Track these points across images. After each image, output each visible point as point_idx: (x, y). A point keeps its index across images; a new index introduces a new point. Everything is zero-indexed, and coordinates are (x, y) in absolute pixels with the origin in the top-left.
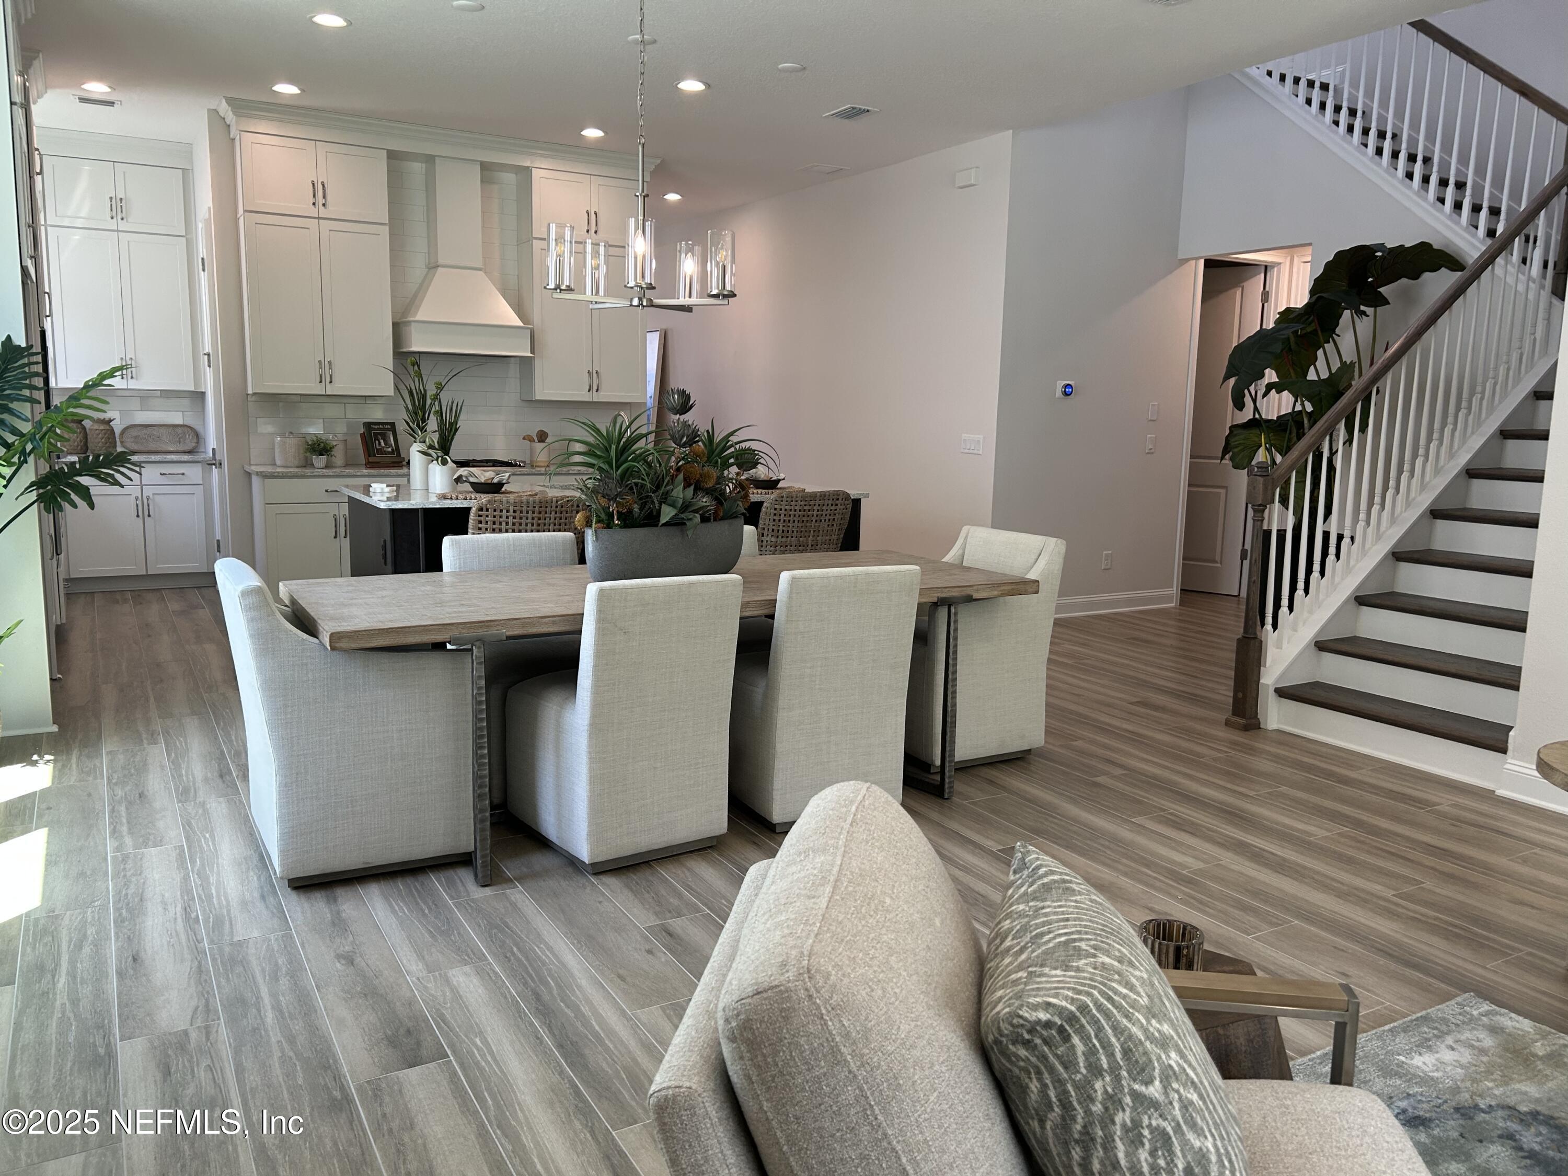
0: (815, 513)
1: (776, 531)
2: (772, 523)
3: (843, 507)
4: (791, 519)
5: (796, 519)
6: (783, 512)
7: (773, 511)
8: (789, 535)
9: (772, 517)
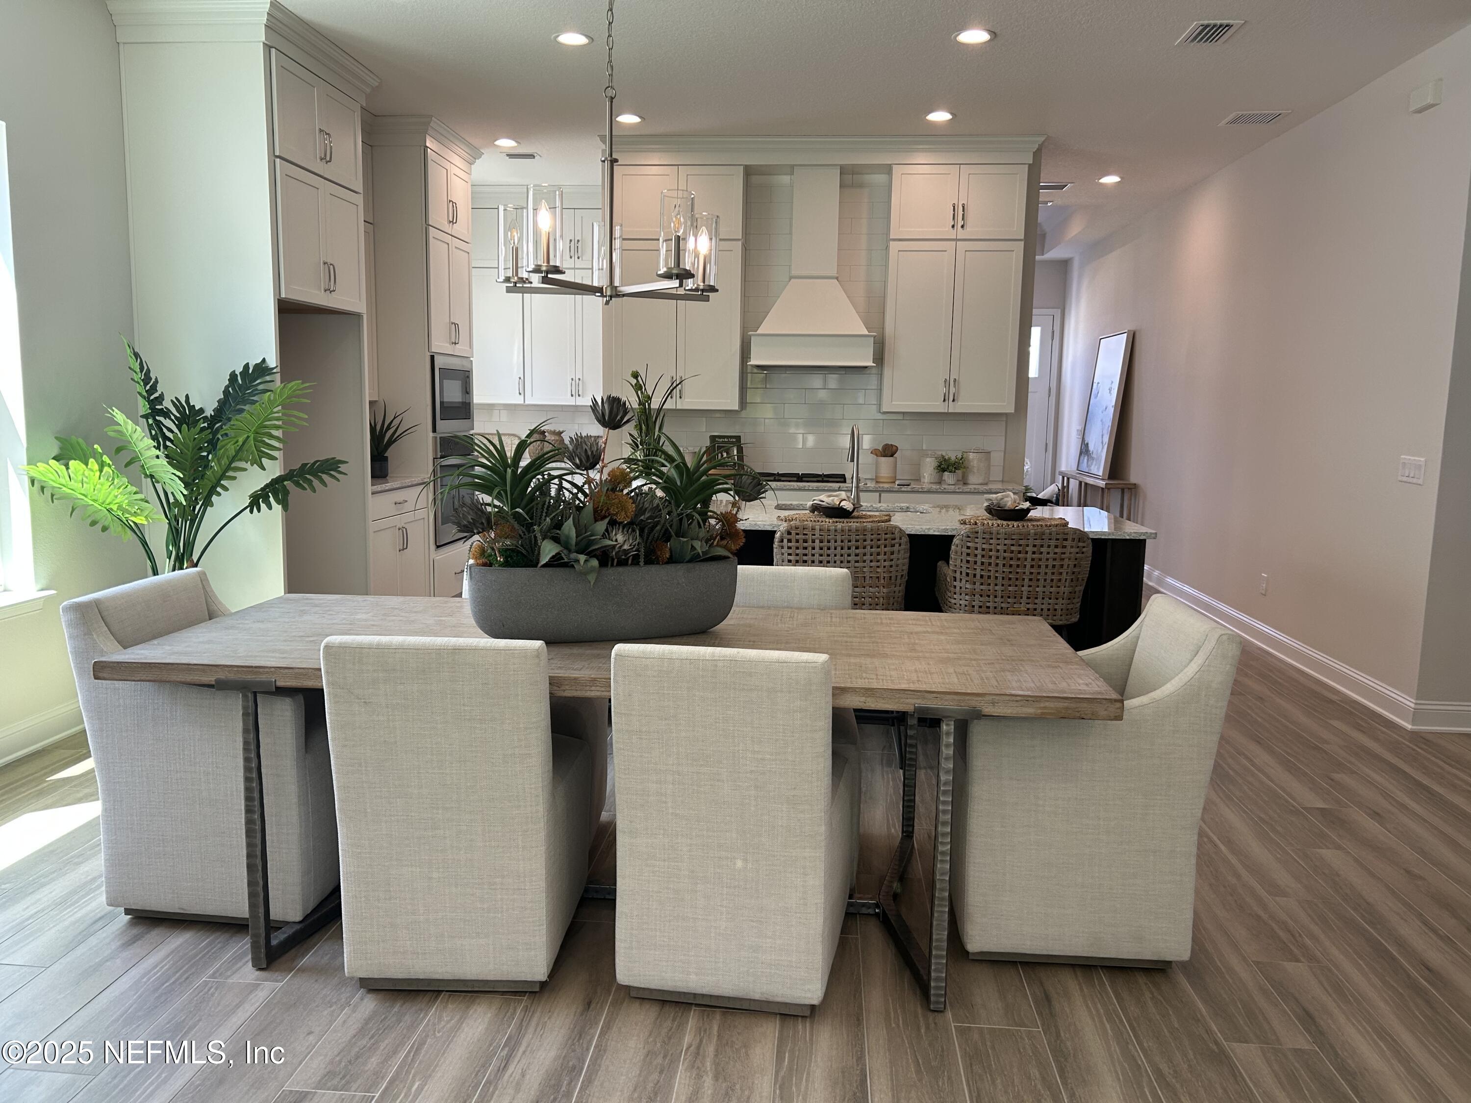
0: (1029, 556)
1: (971, 576)
2: (964, 565)
3: (1074, 550)
4: (992, 560)
5: (1000, 562)
6: (979, 552)
7: (965, 550)
8: (992, 581)
9: (964, 557)
